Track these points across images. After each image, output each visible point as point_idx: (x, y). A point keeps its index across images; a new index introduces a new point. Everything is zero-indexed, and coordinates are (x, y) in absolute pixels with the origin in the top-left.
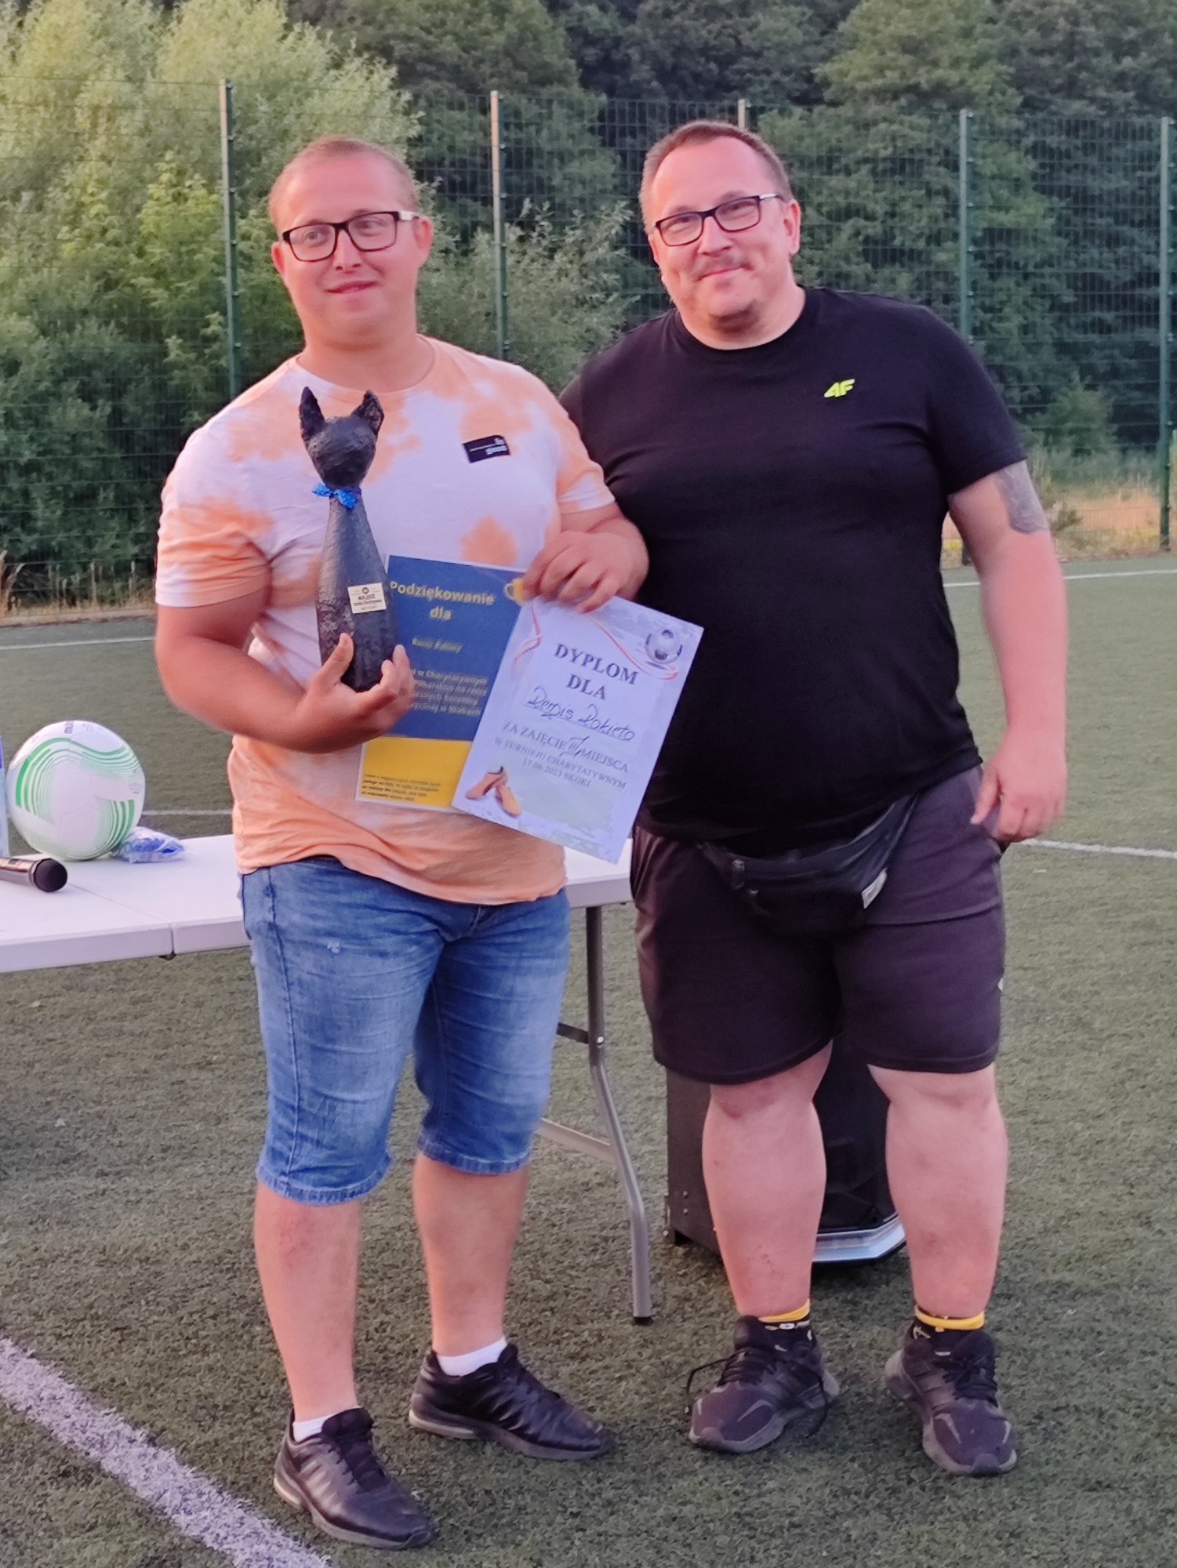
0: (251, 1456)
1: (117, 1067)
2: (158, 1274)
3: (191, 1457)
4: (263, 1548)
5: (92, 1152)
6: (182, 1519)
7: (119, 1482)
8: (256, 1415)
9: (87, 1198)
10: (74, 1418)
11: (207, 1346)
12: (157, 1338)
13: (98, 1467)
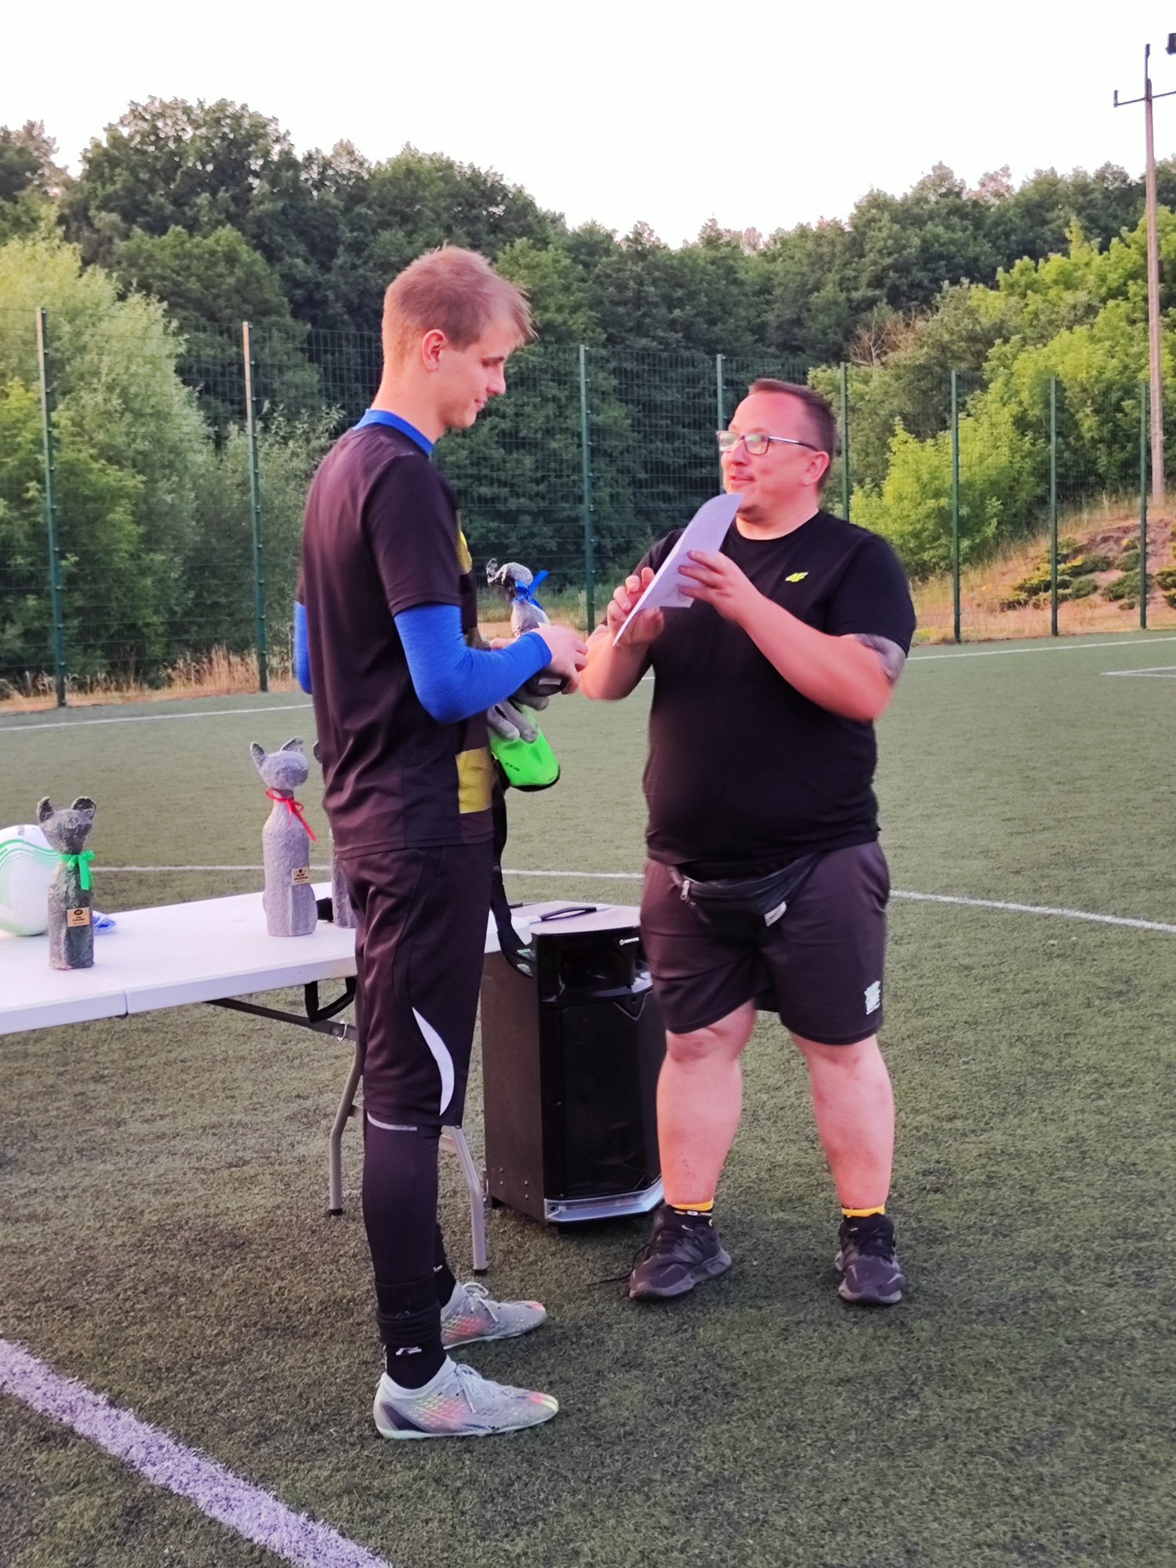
0: (197, 1410)
1: (29, 1084)
2: (92, 1258)
3: (151, 1415)
4: (219, 1490)
5: (20, 1156)
6: (149, 1470)
7: (91, 1443)
8: (193, 1374)
9: (23, 1196)
10: (44, 1389)
11: (143, 1317)
12: (102, 1312)
13: (71, 1431)
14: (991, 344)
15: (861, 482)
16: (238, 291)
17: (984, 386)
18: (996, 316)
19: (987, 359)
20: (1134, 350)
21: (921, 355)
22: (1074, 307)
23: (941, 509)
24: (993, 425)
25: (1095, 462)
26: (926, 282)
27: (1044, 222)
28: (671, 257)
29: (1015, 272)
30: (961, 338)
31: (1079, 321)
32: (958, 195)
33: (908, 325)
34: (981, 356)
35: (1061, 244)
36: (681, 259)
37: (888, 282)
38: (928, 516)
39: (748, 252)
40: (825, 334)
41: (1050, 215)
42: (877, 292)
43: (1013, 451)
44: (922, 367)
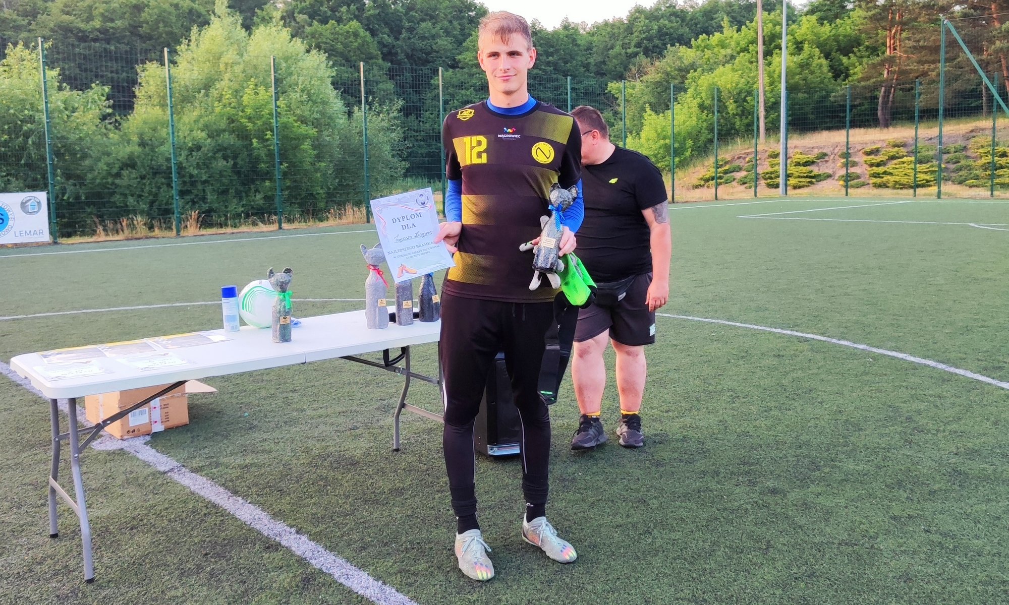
0: (334, 536)
1: (263, 393)
2: (290, 469)
3: (315, 537)
4: (344, 570)
5: (259, 424)
6: (313, 562)
7: (288, 550)
8: (333, 520)
9: (260, 442)
10: (268, 526)
11: (312, 495)
12: (294, 493)
13: (280, 544)
14: (689, 73)
15: (631, 133)
16: (358, 49)
17: (685, 91)
18: (691, 60)
19: (687, 79)
20: (752, 74)
21: (658, 77)
22: (726, 56)
23: (666, 144)
24: (689, 108)
25: (734, 124)
26: (660, 45)
27: (712, 19)
28: (548, 34)
29: (699, 40)
30: (675, 70)
31: (727, 62)
32: (674, 7)
33: (652, 64)
34: (684, 78)
35: (720, 29)
36: (553, 35)
37: (643, 45)
38: (660, 148)
39: (582, 32)
40: (616, 68)
41: (715, 16)
42: (638, 49)
43: (698, 119)
44: (658, 82)
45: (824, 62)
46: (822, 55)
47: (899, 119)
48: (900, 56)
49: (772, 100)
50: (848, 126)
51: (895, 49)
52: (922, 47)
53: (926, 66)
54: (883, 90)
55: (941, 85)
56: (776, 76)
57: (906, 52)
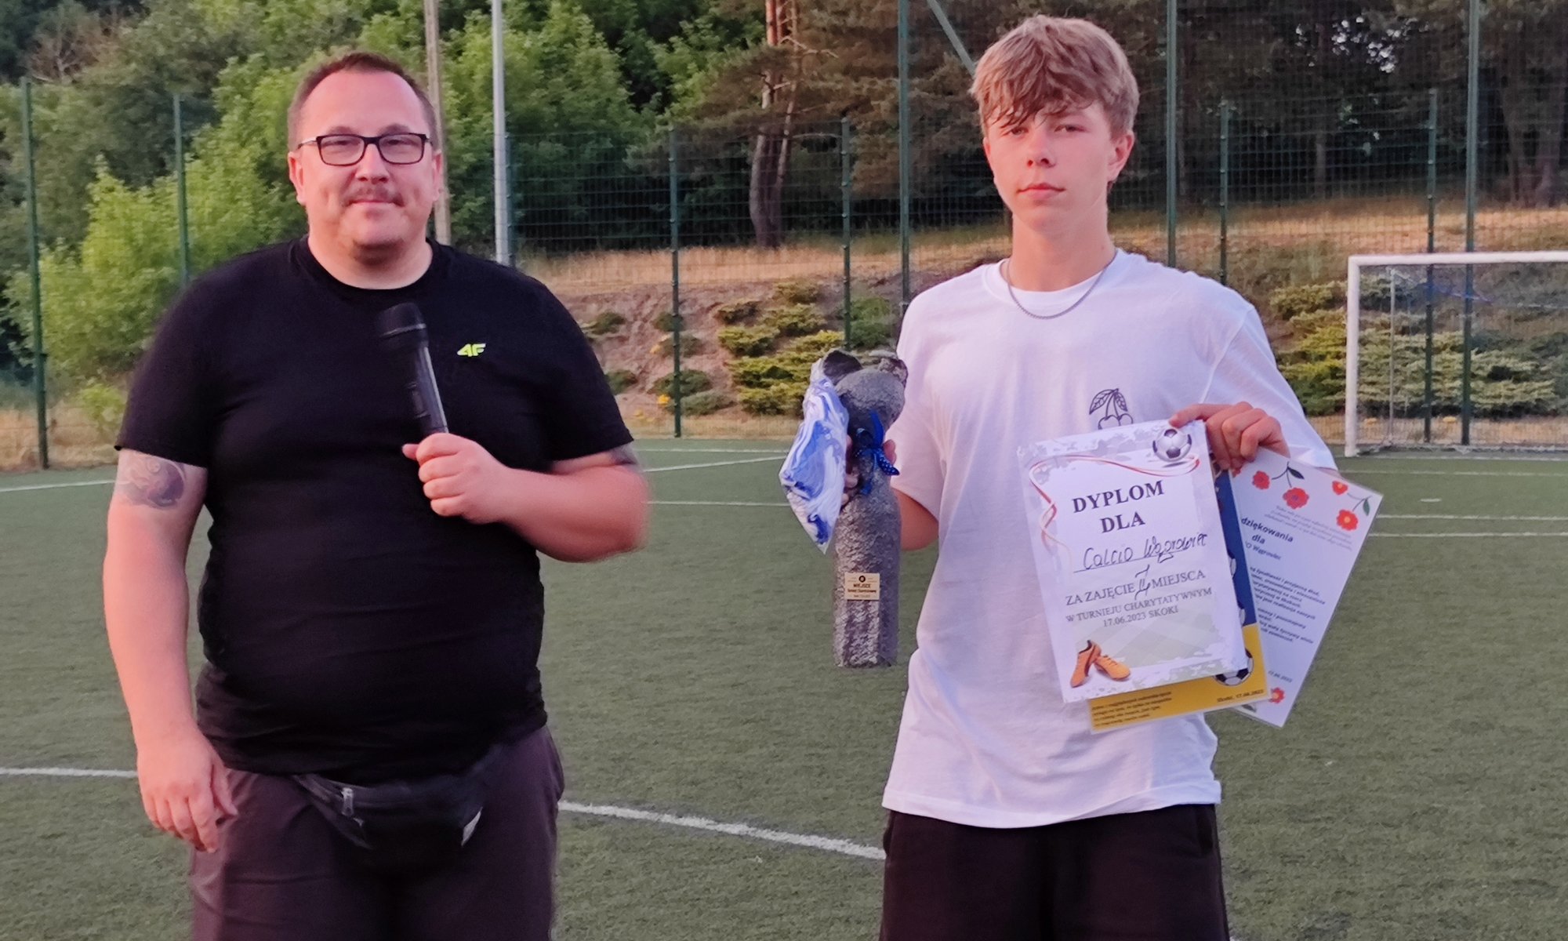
14: (223, 64)
15: (50, 242)
17: (215, 119)
18: (228, 27)
19: (217, 83)
21: (130, 74)
22: (330, 21)
23: (162, 281)
24: (228, 171)
30: (181, 53)
33: (106, 32)
34: (209, 79)
38: (145, 291)
43: (257, 206)
44: (129, 90)
45: (603, 53)
46: (599, 35)
47: (804, 225)
48: (801, 52)
49: (469, 157)
50: (674, 240)
51: (786, 32)
52: (856, 32)
53: (865, 83)
54: (761, 140)
55: (903, 136)
56: (476, 88)
57: (814, 41)
